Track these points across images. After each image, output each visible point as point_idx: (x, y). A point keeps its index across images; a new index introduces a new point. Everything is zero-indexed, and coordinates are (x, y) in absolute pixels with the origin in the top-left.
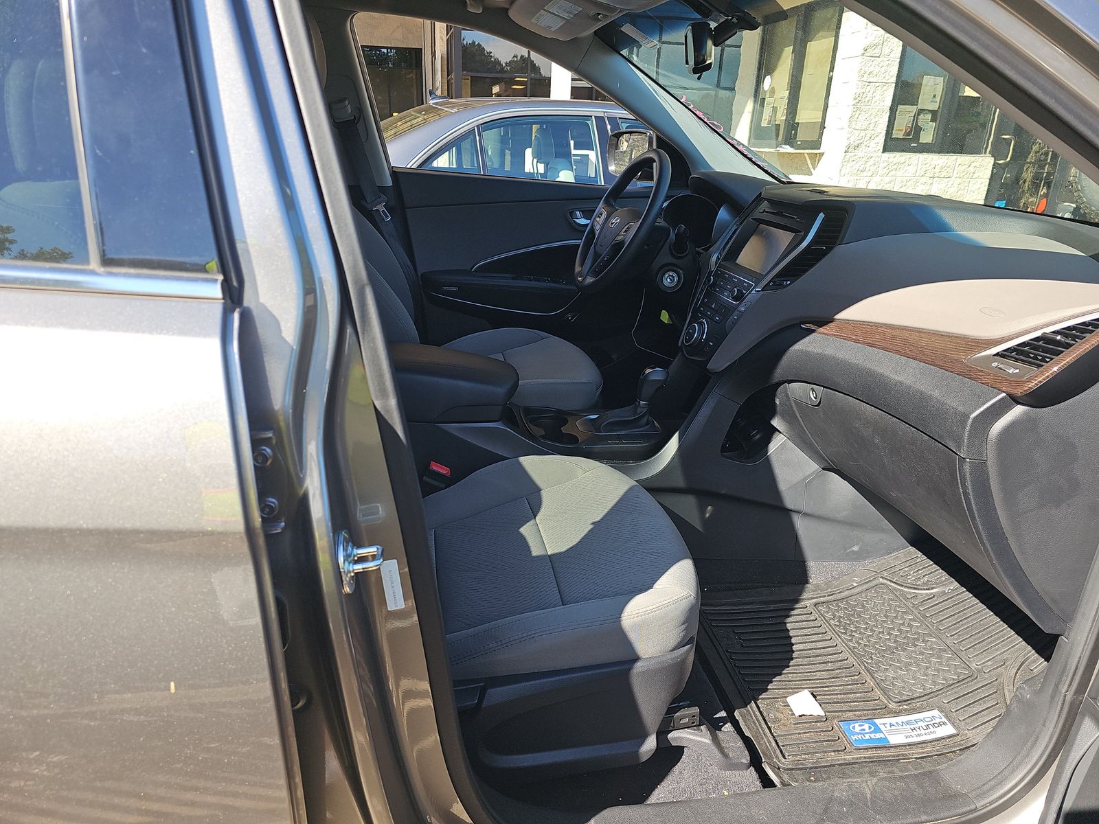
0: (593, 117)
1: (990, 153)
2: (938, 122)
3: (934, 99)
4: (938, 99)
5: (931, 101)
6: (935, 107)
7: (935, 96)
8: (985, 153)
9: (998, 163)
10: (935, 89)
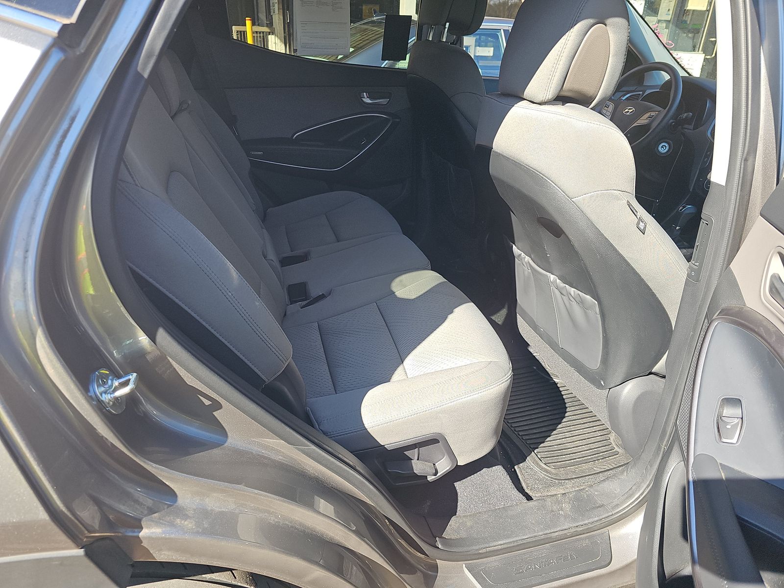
0: (502, 30)
1: (701, 51)
2: (670, 28)
3: (668, 13)
4: (671, 12)
5: (667, 14)
6: (669, 18)
7: (669, 10)
8: (698, 51)
9: (706, 58)
10: (669, 5)
